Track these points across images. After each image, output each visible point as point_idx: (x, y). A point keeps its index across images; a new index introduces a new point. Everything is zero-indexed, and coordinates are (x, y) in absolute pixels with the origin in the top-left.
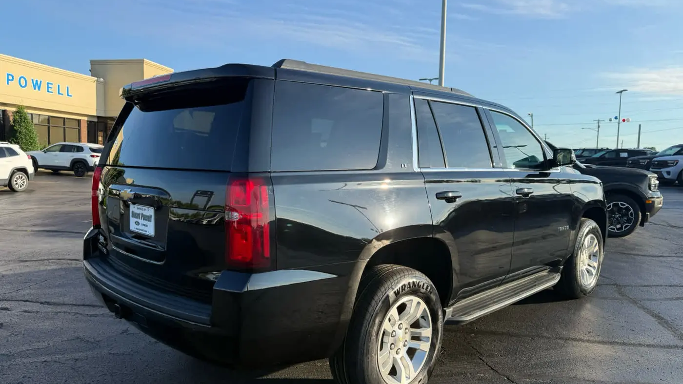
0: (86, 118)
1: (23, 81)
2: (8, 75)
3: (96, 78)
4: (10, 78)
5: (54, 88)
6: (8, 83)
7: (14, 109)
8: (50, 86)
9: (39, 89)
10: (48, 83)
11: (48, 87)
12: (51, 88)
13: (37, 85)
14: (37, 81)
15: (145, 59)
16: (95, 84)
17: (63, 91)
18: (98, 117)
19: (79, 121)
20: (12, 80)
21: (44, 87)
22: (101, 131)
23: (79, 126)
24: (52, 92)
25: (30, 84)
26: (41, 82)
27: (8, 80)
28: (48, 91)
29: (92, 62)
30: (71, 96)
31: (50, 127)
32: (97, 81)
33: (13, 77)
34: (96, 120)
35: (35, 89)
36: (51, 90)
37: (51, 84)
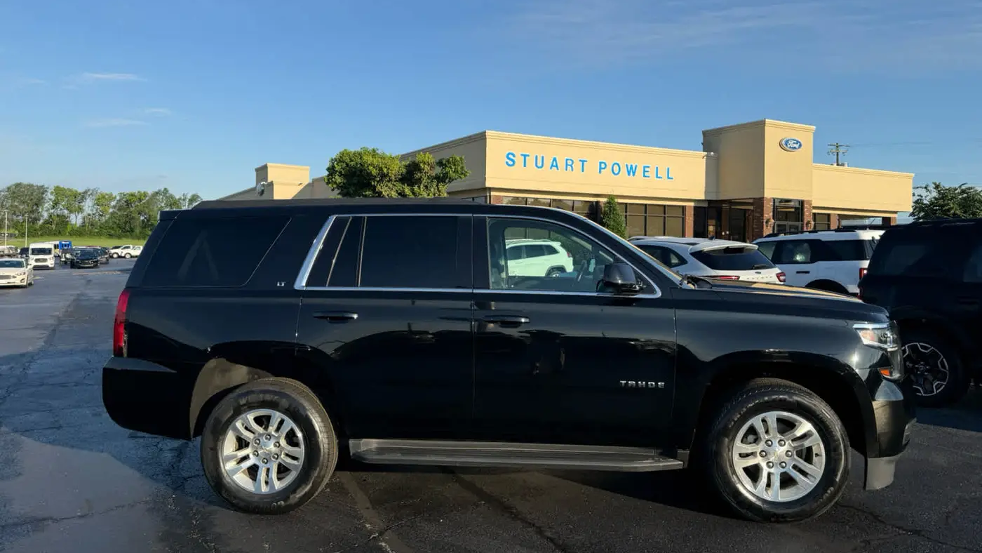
0: (692, 204)
1: (616, 168)
2: (601, 163)
3: (706, 153)
4: (603, 166)
5: (651, 172)
6: (600, 172)
7: (606, 200)
8: (647, 169)
9: (634, 175)
10: (645, 167)
11: (644, 171)
12: (648, 172)
13: (631, 171)
14: (632, 166)
15: (767, 120)
16: (704, 160)
17: (662, 173)
18: (710, 202)
19: (683, 208)
20: (604, 168)
21: (639, 171)
22: (712, 218)
23: (683, 215)
24: (649, 177)
25: (624, 170)
26: (636, 166)
27: (601, 168)
28: (644, 176)
29: (705, 134)
30: (672, 179)
31: (647, 217)
32: (707, 156)
33: (605, 164)
34: (706, 205)
35: (629, 175)
36: (646, 174)
37: (648, 167)
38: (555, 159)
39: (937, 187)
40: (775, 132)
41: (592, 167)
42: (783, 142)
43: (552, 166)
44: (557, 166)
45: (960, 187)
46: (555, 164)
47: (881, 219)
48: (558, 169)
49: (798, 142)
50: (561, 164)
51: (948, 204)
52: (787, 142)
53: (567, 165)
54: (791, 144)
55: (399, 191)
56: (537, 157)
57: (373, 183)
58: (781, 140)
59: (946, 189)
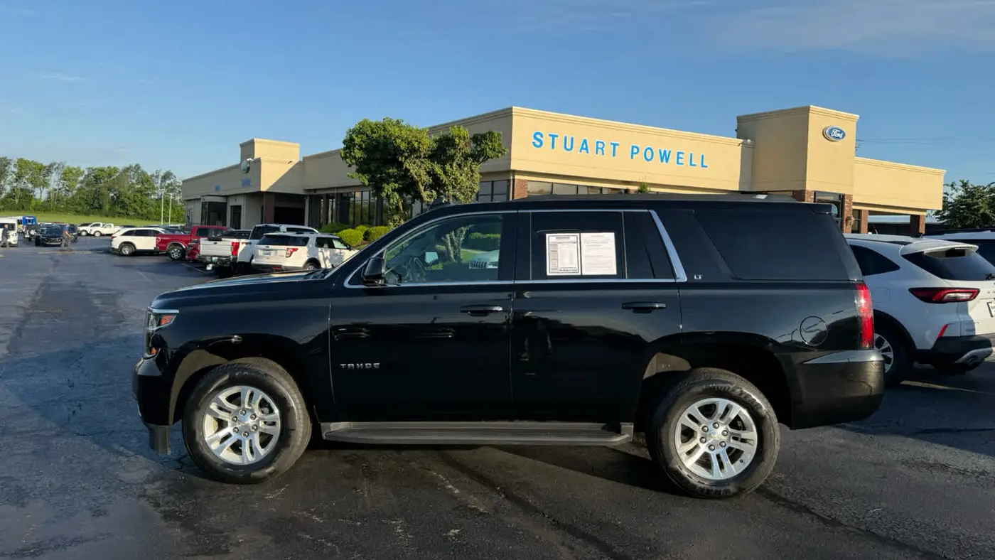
1: (649, 153)
2: (633, 147)
3: (742, 140)
4: (635, 150)
5: (685, 159)
6: (632, 158)
7: (636, 188)
8: (681, 155)
9: (667, 161)
10: (679, 153)
11: (678, 158)
12: (681, 158)
13: (665, 157)
14: (665, 151)
15: (811, 106)
16: (740, 147)
17: (697, 161)
18: (742, 193)
20: (636, 153)
21: (673, 158)
24: (682, 164)
25: (657, 156)
26: (670, 152)
27: (633, 153)
28: (678, 163)
29: (739, 119)
30: (706, 167)
32: (743, 143)
33: (637, 148)
35: (662, 161)
36: (680, 161)
37: (683, 153)
38: (585, 141)
39: (964, 185)
40: (819, 119)
41: (623, 151)
42: (827, 131)
43: (582, 148)
44: (586, 149)
45: (989, 185)
46: (585, 146)
47: (909, 217)
48: (588, 153)
49: (841, 132)
50: (592, 146)
51: (977, 204)
52: (831, 131)
53: (598, 148)
54: (835, 133)
55: (428, 170)
56: (566, 138)
57: (400, 159)
58: (826, 129)
59: (975, 188)
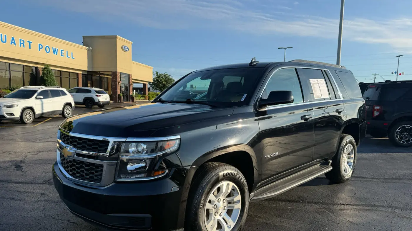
0: (81, 72)
1: (47, 48)
2: (39, 45)
3: (87, 47)
4: (41, 47)
5: (65, 54)
6: (39, 50)
7: (43, 67)
8: (62, 52)
9: (56, 54)
10: (61, 51)
11: (61, 53)
12: (63, 53)
13: (55, 52)
14: (55, 49)
15: (117, 36)
16: (87, 51)
17: (70, 55)
18: (88, 71)
19: (77, 74)
21: (59, 52)
22: (89, 80)
23: (77, 77)
24: (63, 56)
25: (52, 51)
26: (57, 49)
27: (40, 48)
28: (61, 55)
29: (84, 37)
30: (74, 58)
31: (62, 78)
32: (88, 49)
33: (42, 46)
34: (86, 73)
35: (54, 54)
36: (63, 54)
37: (63, 51)
38: (13, 39)
39: (157, 73)
40: (121, 42)
41: (35, 46)
42: (123, 47)
43: (12, 43)
44: (14, 43)
45: (164, 74)
46: (13, 42)
48: (15, 45)
49: (128, 48)
50: (17, 42)
51: (161, 80)
52: (124, 47)
53: (21, 43)
54: (126, 49)
56: (1, 35)
58: (122, 46)
59: (160, 74)
